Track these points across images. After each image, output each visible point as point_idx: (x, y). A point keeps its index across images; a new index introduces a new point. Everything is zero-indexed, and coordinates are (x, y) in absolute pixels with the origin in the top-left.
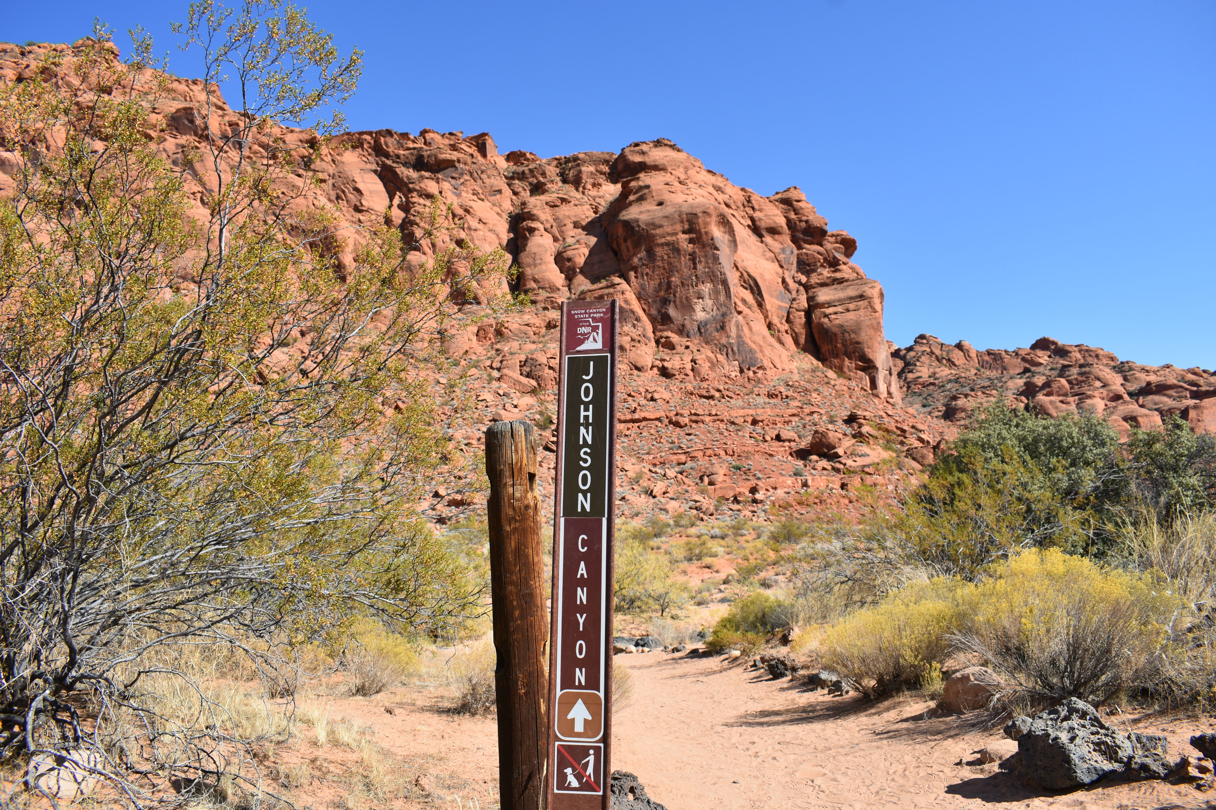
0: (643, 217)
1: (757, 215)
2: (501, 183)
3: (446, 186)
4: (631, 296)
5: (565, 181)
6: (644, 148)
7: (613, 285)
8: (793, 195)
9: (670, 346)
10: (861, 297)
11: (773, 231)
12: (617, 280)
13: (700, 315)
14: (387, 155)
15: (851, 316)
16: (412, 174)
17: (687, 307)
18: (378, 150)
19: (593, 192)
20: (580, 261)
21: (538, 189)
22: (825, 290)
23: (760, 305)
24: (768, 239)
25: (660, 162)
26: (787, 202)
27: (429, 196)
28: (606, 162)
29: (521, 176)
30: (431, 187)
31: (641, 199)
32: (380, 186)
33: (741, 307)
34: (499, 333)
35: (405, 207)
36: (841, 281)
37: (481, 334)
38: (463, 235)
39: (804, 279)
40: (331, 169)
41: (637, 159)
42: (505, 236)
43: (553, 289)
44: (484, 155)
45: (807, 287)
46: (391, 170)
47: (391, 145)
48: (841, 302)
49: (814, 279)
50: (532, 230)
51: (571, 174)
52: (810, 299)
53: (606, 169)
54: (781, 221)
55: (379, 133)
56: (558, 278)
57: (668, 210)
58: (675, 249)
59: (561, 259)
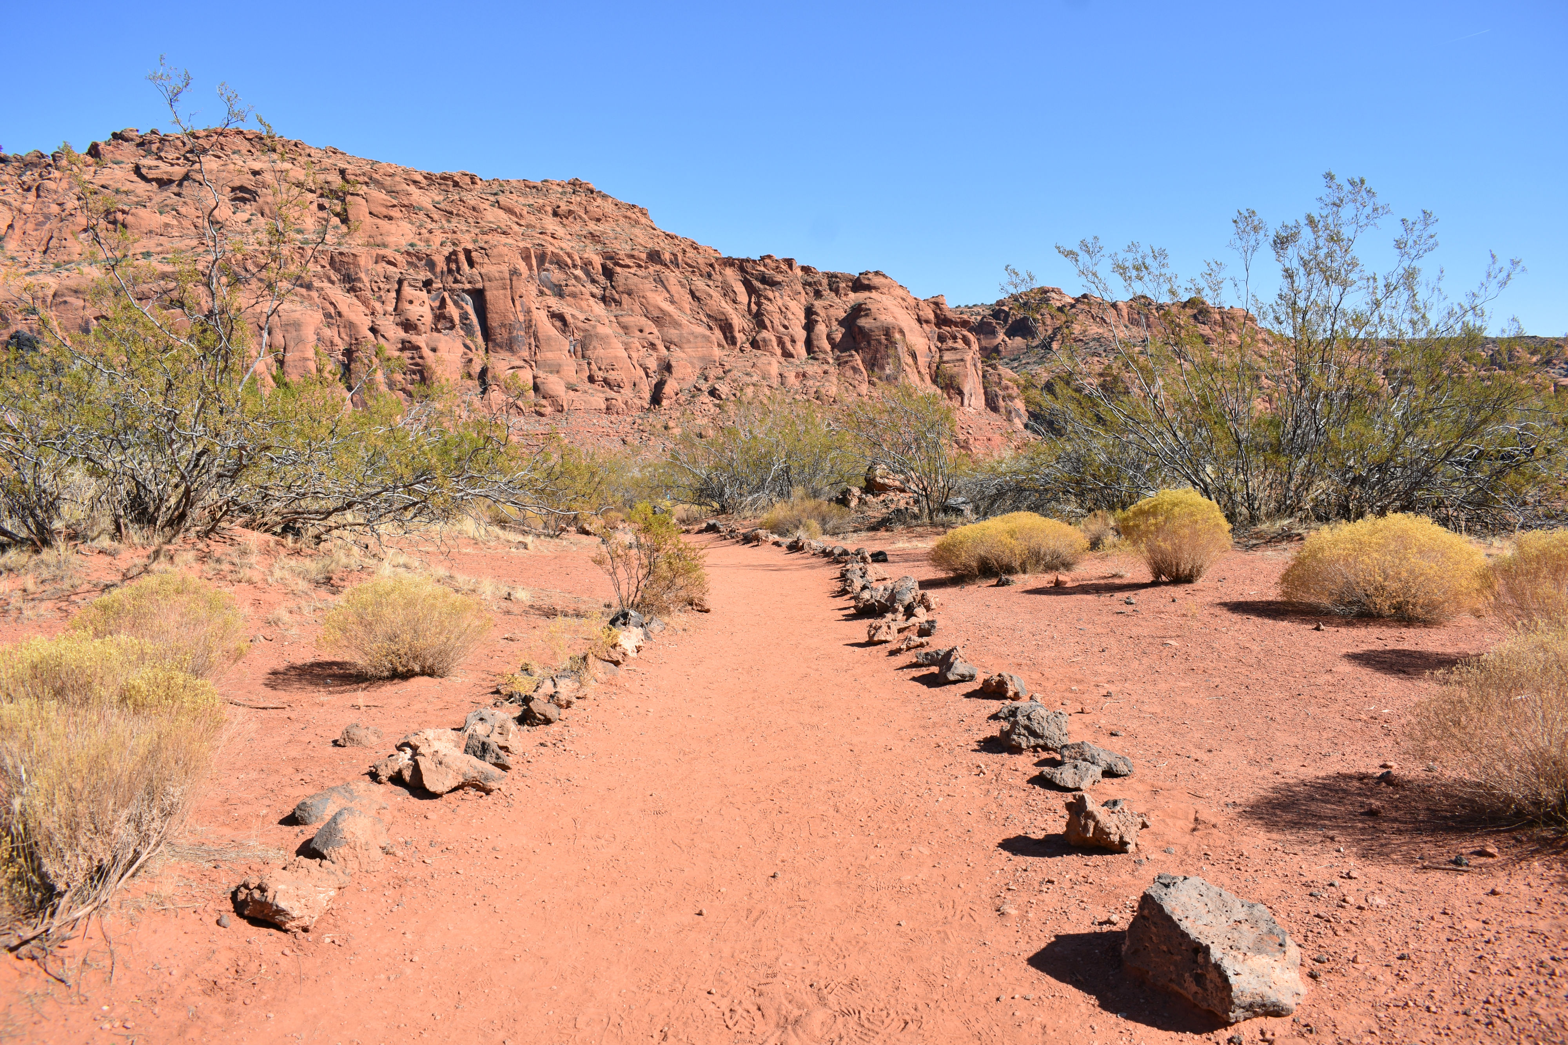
0: (867, 326)
1: (921, 313)
2: (799, 288)
3: (777, 294)
4: (860, 362)
5: (831, 290)
6: (870, 276)
7: (852, 356)
8: (940, 300)
9: (874, 384)
10: (962, 360)
11: (927, 322)
12: (854, 353)
13: (888, 372)
14: (747, 273)
15: (956, 369)
16: (761, 286)
17: (882, 368)
18: (742, 269)
19: (844, 299)
20: (838, 340)
21: (818, 294)
22: (948, 353)
23: (916, 363)
24: (924, 326)
25: (877, 285)
26: (936, 304)
27: (770, 300)
28: (851, 280)
29: (810, 284)
30: (770, 295)
31: (867, 315)
32: (743, 289)
33: (906, 368)
34: (804, 375)
35: (759, 304)
36: (955, 349)
37: (797, 375)
38: (786, 323)
39: (939, 345)
40: (720, 279)
41: (866, 282)
42: (804, 321)
43: (826, 352)
44: (791, 270)
45: (940, 350)
46: (750, 281)
47: (749, 267)
48: (953, 361)
49: (944, 346)
50: (817, 321)
51: (834, 286)
52: (941, 357)
53: (850, 284)
54: (932, 316)
55: (743, 260)
56: (828, 347)
57: (879, 324)
58: (880, 343)
59: (829, 337)
